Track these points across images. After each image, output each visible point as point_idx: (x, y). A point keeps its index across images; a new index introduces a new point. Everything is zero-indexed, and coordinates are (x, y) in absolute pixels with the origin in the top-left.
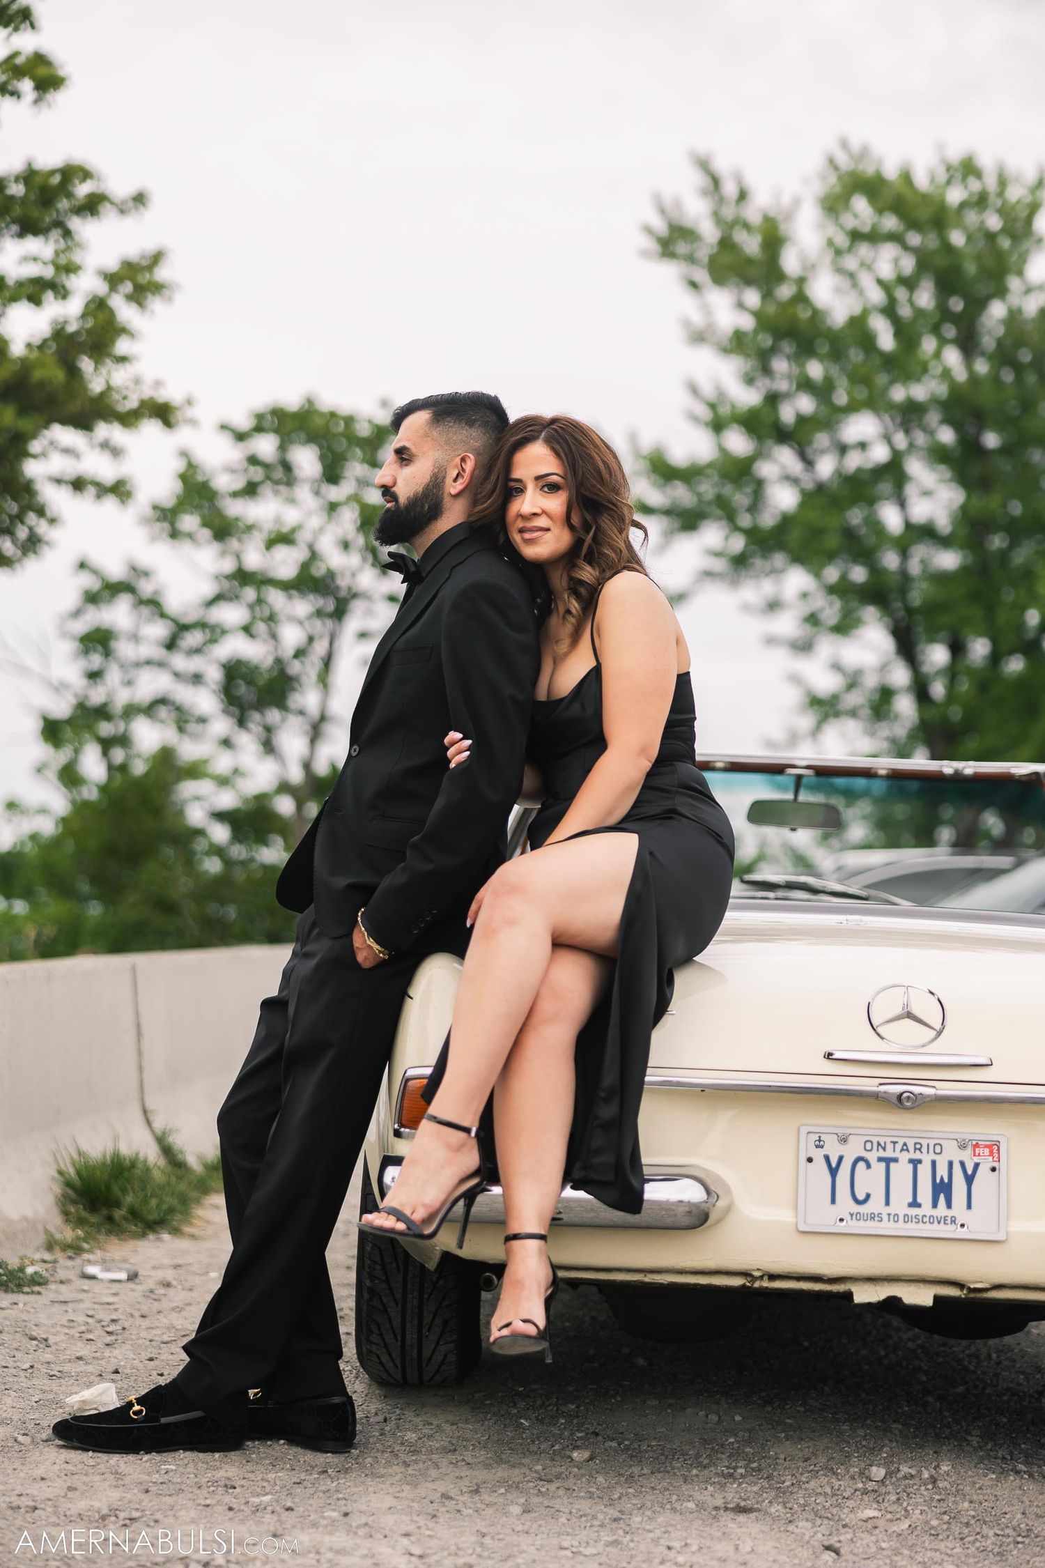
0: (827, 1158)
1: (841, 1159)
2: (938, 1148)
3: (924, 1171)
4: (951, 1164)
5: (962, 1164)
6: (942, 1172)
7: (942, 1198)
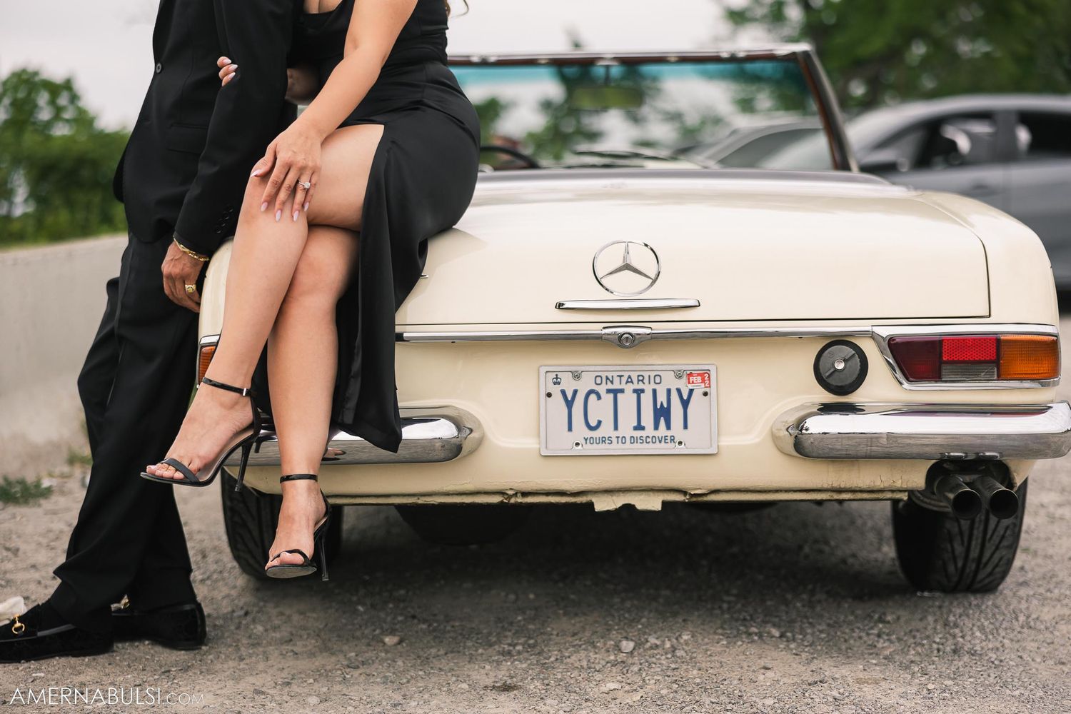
0: (563, 393)
1: (575, 392)
2: (658, 379)
3: (647, 399)
4: (669, 391)
5: (679, 391)
6: (662, 398)
7: (662, 421)
